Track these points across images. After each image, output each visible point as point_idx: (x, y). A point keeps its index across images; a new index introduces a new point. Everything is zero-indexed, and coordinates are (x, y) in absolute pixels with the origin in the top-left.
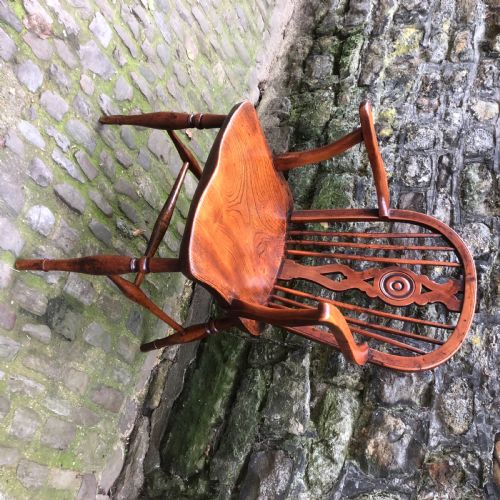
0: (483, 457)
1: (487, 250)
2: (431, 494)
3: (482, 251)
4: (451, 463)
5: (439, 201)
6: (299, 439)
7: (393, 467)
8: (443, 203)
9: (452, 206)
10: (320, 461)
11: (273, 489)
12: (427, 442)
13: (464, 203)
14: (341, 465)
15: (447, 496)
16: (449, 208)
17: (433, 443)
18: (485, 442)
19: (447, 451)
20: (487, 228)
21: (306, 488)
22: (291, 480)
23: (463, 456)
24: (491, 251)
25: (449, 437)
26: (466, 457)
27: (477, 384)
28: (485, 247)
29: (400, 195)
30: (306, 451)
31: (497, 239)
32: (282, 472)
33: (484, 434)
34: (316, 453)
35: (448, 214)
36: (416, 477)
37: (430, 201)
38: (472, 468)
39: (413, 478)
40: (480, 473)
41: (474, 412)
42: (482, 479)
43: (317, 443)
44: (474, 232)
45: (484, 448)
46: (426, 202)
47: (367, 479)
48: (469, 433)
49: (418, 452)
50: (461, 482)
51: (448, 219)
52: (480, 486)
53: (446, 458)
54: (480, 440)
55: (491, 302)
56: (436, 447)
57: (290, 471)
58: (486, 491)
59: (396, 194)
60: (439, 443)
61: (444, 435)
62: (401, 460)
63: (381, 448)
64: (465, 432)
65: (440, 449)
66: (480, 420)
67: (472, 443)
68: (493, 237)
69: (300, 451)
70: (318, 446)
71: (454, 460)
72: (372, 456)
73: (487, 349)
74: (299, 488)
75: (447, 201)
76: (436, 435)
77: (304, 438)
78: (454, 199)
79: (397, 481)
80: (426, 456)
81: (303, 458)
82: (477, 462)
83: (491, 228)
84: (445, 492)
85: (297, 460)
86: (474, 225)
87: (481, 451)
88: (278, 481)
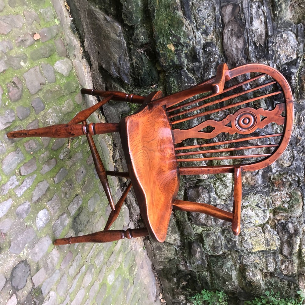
0: (299, 176)
1: (295, 57)
2: (277, 193)
3: (291, 58)
4: (284, 180)
5: (254, 11)
6: (207, 181)
7: (257, 185)
8: (257, 13)
9: (265, 17)
10: (221, 187)
11: (203, 202)
12: (271, 172)
13: (275, 15)
14: (231, 187)
15: (284, 192)
16: (263, 19)
17: (274, 171)
18: (300, 169)
19: (282, 173)
20: (294, 36)
21: (218, 198)
22: (210, 197)
23: (289, 175)
24: (298, 58)
25: (282, 168)
26: (291, 176)
27: (294, 143)
28: (293, 54)
29: (221, 8)
30: (212, 185)
31: (301, 46)
32: (204, 196)
33: (299, 166)
34: (217, 185)
35: (263, 25)
36: (268, 186)
37: (246, 13)
38: (294, 180)
39: (267, 186)
40: (298, 181)
41: (293, 157)
42: (299, 184)
43: (216, 180)
44: (285, 41)
45: (300, 172)
46: (244, 13)
47: (245, 190)
48: (292, 166)
49: (267, 175)
50: (290, 186)
51: (264, 31)
52: (298, 186)
53: (282, 177)
54: (298, 169)
55: (299, 96)
56: (275, 173)
57: (208, 194)
58: (301, 188)
59: (217, 8)
60: (277, 171)
61: (279, 167)
62: (260, 182)
63: (249, 179)
64: (290, 166)
65: (278, 173)
66: (297, 160)
67: (293, 171)
68: (299, 45)
69: (209, 185)
70: (217, 181)
71: (286, 178)
72: (246, 183)
73: (299, 125)
74: (215, 198)
75: (260, 12)
76: (275, 168)
77: (209, 180)
78: (265, 8)
79: (259, 188)
80: (272, 177)
81: (212, 188)
82: (296, 177)
83: (297, 36)
84: (283, 191)
85: (210, 189)
86: (284, 35)
87: (298, 173)
88: (204, 199)
